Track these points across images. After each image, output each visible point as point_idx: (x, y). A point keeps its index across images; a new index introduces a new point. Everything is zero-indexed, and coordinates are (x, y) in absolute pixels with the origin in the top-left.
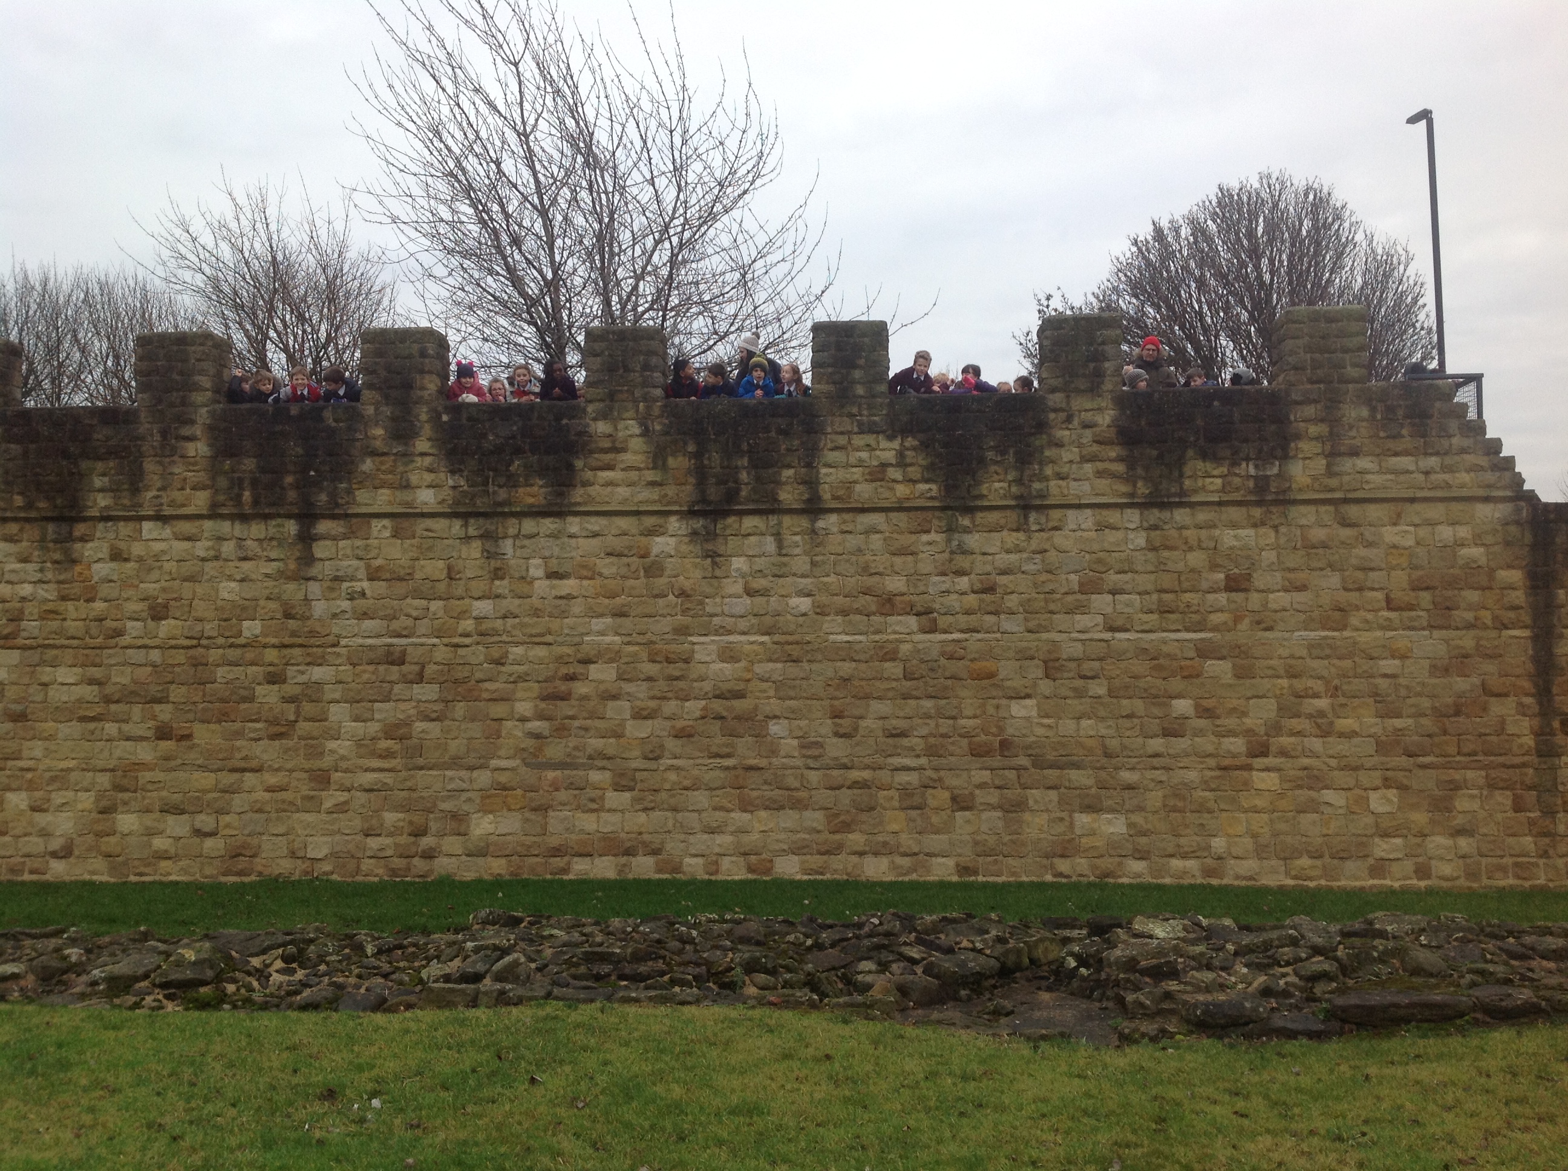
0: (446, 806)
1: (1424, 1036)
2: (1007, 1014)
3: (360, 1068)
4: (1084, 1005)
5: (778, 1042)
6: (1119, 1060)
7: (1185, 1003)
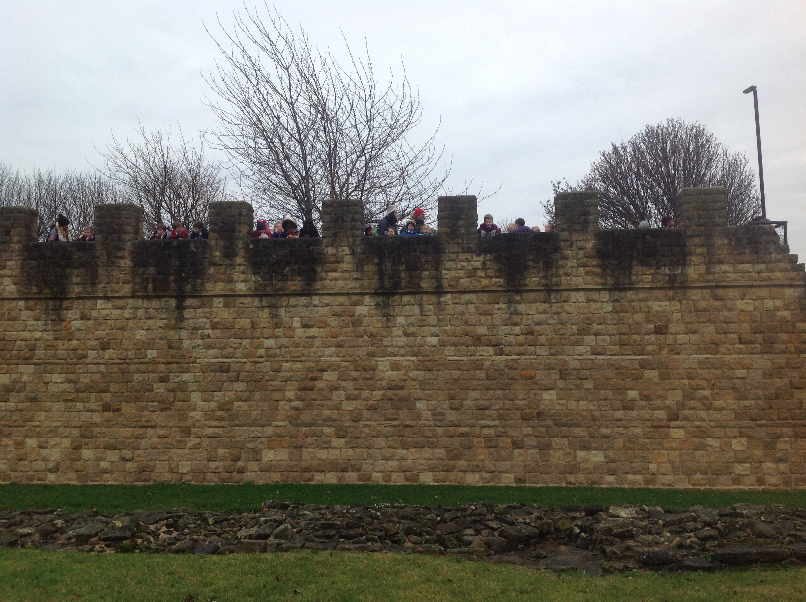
0: (250, 445)
1: (766, 570)
2: (544, 558)
3: (206, 585)
4: (584, 553)
5: (423, 572)
6: (603, 583)
7: (638, 552)
